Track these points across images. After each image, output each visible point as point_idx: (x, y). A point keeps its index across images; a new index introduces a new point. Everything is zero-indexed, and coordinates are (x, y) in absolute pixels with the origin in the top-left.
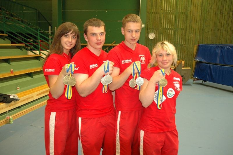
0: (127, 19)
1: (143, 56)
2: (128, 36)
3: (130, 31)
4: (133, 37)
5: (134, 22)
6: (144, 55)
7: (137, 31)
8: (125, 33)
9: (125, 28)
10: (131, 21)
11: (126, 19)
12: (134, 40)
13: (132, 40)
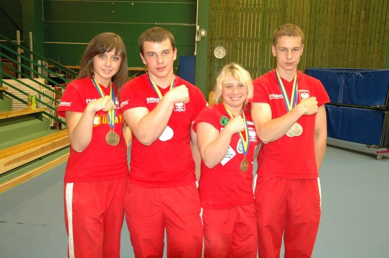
0: (280, 32)
1: (306, 92)
2: (282, 58)
3: (284, 50)
4: (288, 59)
5: (290, 35)
6: (308, 91)
7: (295, 49)
8: (277, 54)
9: (277, 45)
10: (285, 34)
11: (278, 32)
12: (291, 64)
13: (287, 63)
